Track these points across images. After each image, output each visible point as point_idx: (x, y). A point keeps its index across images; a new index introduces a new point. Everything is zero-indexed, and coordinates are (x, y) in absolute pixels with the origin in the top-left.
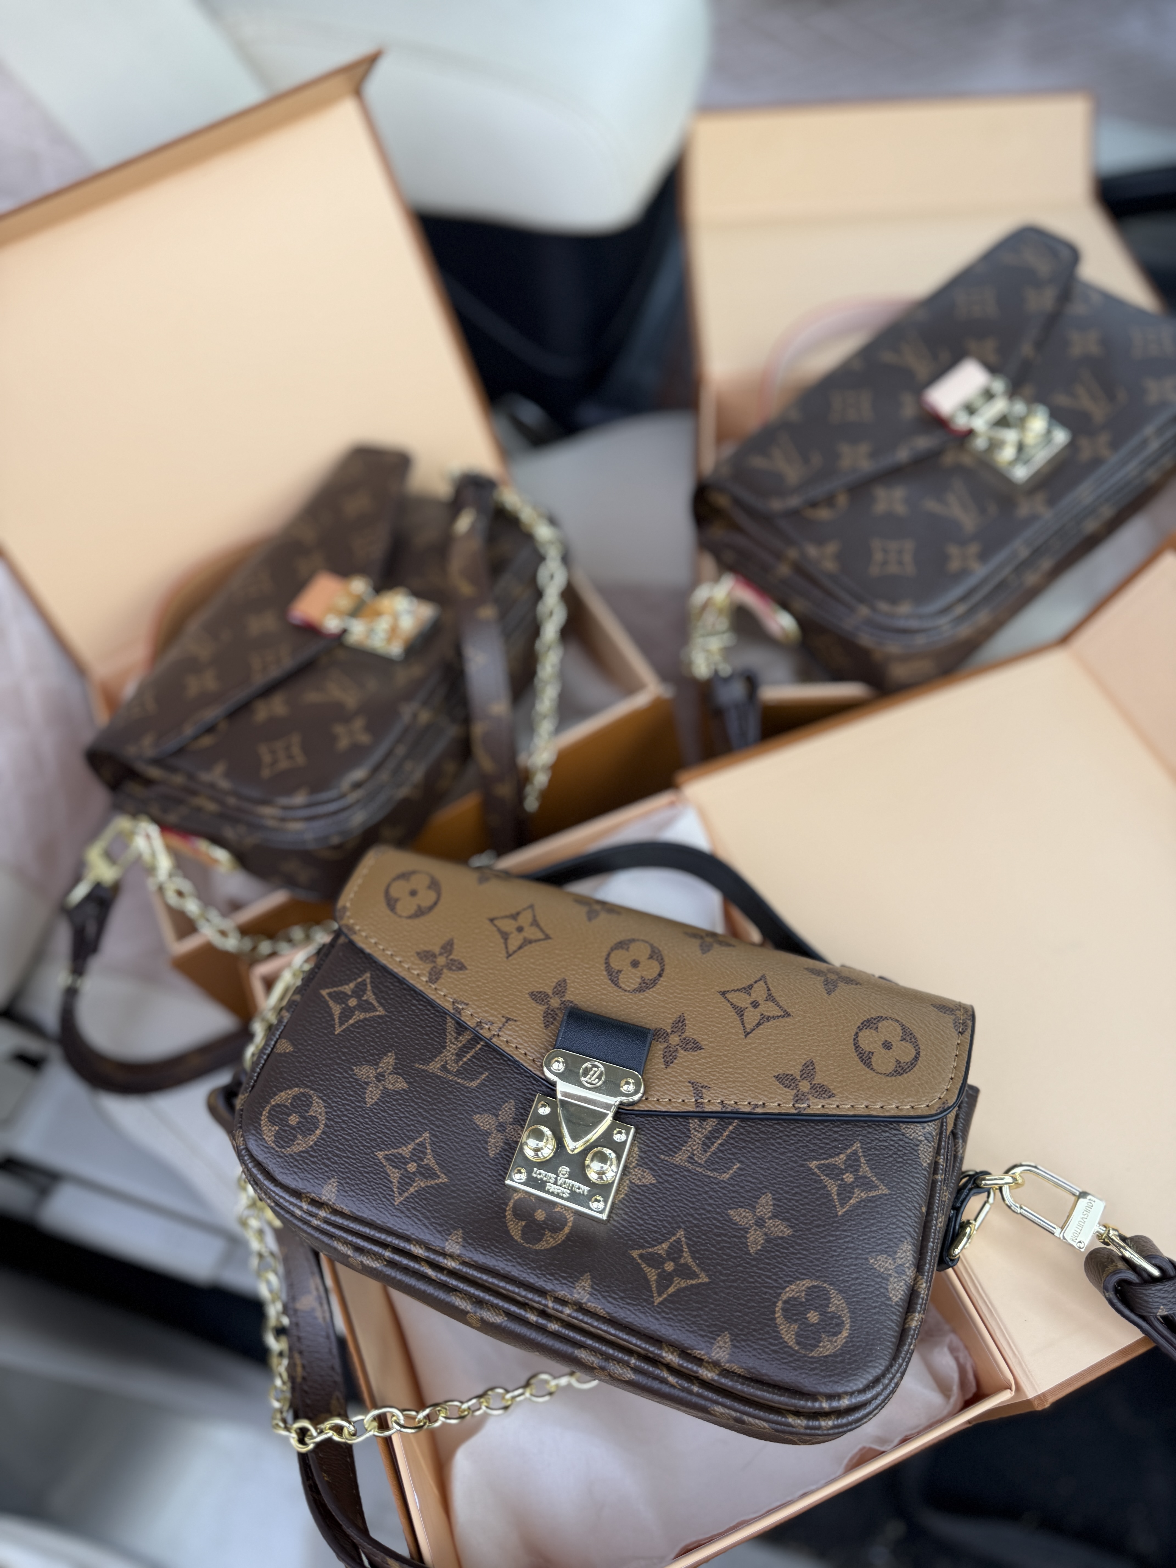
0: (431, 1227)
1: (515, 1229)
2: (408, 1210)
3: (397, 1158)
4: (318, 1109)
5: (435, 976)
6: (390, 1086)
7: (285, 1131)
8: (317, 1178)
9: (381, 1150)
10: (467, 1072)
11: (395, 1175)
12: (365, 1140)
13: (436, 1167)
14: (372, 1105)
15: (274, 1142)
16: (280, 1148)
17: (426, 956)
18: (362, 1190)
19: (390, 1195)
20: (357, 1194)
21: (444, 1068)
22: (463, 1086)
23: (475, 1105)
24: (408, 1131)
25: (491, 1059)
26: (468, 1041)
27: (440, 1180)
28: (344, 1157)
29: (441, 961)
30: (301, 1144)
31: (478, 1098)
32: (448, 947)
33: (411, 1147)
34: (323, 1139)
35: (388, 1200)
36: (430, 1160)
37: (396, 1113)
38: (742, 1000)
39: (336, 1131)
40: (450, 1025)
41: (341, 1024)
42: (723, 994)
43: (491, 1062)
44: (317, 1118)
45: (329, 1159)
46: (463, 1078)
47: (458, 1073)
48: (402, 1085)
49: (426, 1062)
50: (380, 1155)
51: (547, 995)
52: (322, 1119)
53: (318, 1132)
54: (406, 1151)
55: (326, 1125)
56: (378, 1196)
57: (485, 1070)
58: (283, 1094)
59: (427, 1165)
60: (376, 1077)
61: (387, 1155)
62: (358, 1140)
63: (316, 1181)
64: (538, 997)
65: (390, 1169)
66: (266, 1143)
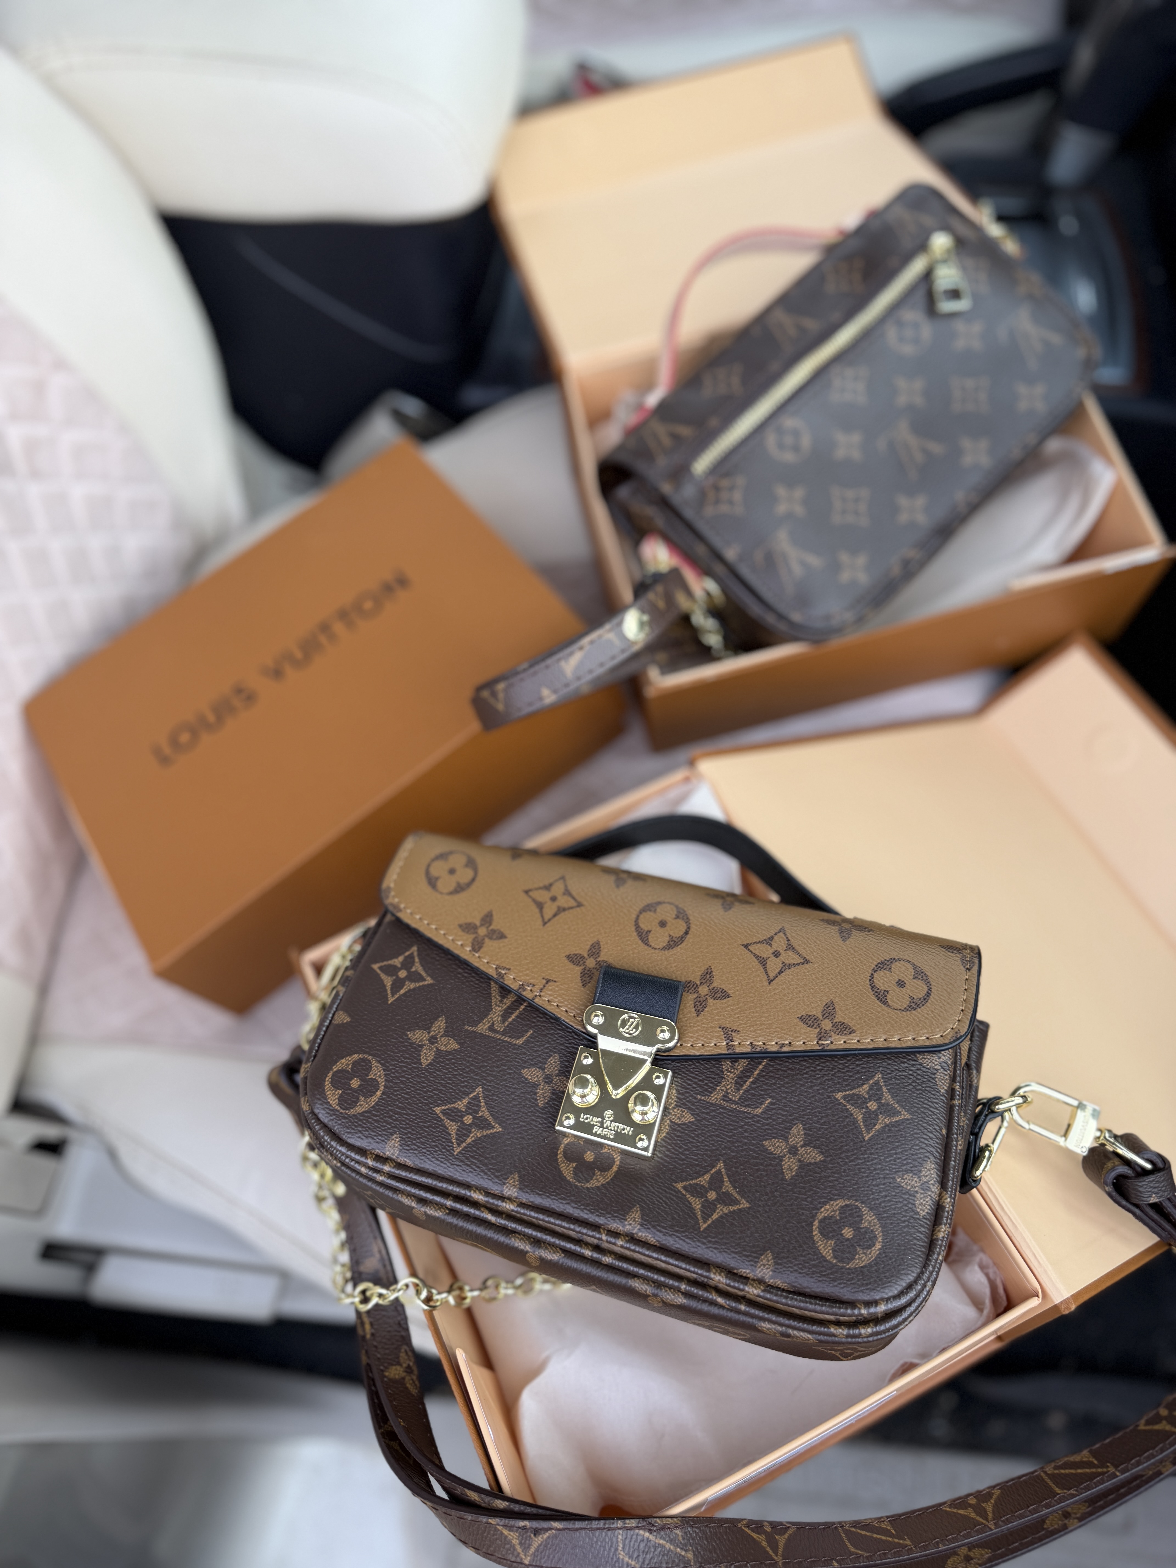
0: (489, 1173)
1: (567, 1170)
2: (467, 1158)
3: (453, 1112)
4: (377, 1072)
5: (477, 946)
6: (443, 1048)
7: (347, 1094)
8: (380, 1135)
9: (438, 1106)
10: (514, 1031)
11: (453, 1128)
12: (423, 1098)
13: (490, 1119)
14: (427, 1066)
15: (339, 1105)
16: (344, 1109)
17: (468, 928)
18: (423, 1143)
19: (449, 1146)
20: (419, 1147)
21: (491, 1028)
22: (510, 1043)
23: (522, 1060)
24: (463, 1087)
25: (534, 1018)
26: (512, 1003)
27: (495, 1130)
28: (405, 1114)
29: (482, 931)
30: (363, 1105)
31: (525, 1054)
32: (488, 919)
33: (466, 1101)
34: (383, 1099)
35: (448, 1151)
36: (484, 1112)
37: (449, 1072)
38: (765, 951)
39: (395, 1091)
40: (494, 989)
41: (393, 995)
42: (746, 946)
43: (534, 1020)
44: (377, 1080)
45: (390, 1117)
46: (509, 1037)
47: (504, 1033)
48: (453, 1045)
49: (475, 1024)
50: (438, 1110)
51: (583, 957)
52: (382, 1082)
53: (379, 1093)
54: (461, 1105)
55: (385, 1086)
56: (438, 1147)
57: (530, 1028)
58: (343, 1061)
59: (481, 1117)
60: (429, 1040)
61: (445, 1110)
62: (416, 1098)
63: (380, 1138)
64: (575, 959)
65: (447, 1122)
66: (331, 1105)
